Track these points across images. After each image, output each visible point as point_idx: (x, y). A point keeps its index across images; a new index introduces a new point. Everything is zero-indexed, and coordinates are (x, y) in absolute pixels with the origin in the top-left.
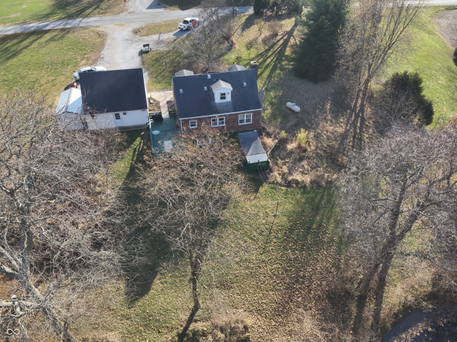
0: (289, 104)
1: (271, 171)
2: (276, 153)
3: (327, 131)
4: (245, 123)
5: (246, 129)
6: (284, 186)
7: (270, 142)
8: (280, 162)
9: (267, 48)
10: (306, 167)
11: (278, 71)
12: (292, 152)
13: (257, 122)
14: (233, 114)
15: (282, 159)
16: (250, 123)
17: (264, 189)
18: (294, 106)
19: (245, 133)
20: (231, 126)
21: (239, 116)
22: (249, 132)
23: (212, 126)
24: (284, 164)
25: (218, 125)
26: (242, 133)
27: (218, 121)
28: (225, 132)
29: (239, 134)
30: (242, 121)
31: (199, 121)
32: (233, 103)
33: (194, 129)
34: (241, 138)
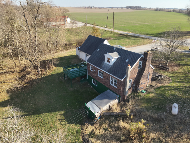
0: (175, 105)
1: (92, 124)
2: (111, 118)
4: (113, 85)
5: (113, 90)
6: (83, 139)
7: (117, 110)
8: (106, 126)
12: (119, 128)
13: (120, 89)
14: (107, 74)
15: (109, 125)
16: (116, 87)
17: (74, 127)
18: (175, 108)
19: (112, 92)
20: (106, 82)
21: (111, 77)
22: (114, 94)
23: (98, 75)
24: (106, 130)
25: (101, 77)
26: (110, 91)
27: (101, 74)
28: (103, 84)
29: (108, 90)
30: (112, 83)
31: (93, 68)
32: (111, 67)
33: (91, 71)
34: (106, 92)
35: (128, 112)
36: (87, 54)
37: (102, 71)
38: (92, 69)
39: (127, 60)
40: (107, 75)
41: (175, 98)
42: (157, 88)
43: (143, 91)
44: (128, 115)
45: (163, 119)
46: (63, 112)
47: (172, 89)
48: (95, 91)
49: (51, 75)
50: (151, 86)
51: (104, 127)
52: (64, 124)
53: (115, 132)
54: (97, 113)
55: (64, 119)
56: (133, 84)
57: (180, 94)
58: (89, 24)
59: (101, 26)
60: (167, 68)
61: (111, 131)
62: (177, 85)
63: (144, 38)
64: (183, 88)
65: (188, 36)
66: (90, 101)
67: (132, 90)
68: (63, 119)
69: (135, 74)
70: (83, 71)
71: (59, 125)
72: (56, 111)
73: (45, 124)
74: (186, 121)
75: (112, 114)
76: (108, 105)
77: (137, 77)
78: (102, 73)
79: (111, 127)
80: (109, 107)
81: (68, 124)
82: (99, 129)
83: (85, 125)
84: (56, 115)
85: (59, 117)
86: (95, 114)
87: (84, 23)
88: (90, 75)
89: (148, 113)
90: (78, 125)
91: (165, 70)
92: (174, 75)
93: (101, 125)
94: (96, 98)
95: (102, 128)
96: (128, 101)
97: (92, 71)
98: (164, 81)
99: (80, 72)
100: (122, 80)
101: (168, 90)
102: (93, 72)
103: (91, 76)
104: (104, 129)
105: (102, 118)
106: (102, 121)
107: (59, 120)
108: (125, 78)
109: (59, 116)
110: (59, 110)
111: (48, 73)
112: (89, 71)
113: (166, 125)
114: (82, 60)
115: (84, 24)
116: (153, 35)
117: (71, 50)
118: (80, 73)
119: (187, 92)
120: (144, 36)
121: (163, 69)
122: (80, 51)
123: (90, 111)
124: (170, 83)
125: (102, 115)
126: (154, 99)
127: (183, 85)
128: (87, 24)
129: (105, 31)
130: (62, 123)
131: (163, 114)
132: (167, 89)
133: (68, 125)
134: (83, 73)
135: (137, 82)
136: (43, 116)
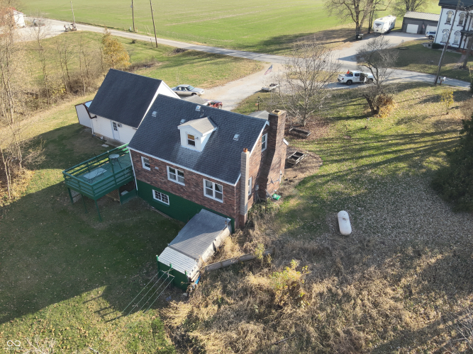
0: (343, 214)
1: (186, 300)
2: (225, 275)
3: (376, 305)
4: (213, 198)
5: (214, 208)
6: (174, 339)
7: (233, 252)
8: (217, 293)
9: (432, 131)
10: (251, 337)
11: (402, 165)
12: (247, 291)
13: (232, 205)
14: (195, 174)
15: (225, 291)
16: (222, 201)
17: (143, 318)
18: (343, 221)
19: (212, 214)
20: (193, 193)
21: (204, 180)
22: (218, 216)
23: (169, 179)
24: (219, 303)
25: (177, 181)
26: (208, 212)
27: (176, 174)
28: (185, 197)
29: (203, 211)
30: (210, 192)
31: (150, 163)
32: (201, 157)
33: (147, 171)
34: (198, 217)
35: (260, 252)
36: (117, 123)
37: (177, 168)
38: (146, 165)
39: (236, 136)
40: (194, 177)
41: (337, 199)
42: (300, 184)
43: (276, 196)
44: (261, 257)
45: (328, 249)
46: (101, 290)
47: (328, 181)
48: (166, 216)
49: (27, 198)
50: (288, 182)
51: (215, 298)
52: (114, 319)
53: (241, 303)
54: (191, 272)
55: (110, 307)
56: (255, 187)
57: (346, 188)
58: (80, 23)
59: (118, 29)
60: (307, 133)
61: (232, 301)
62: (333, 168)
63: (236, 59)
64: (347, 175)
65: (327, 45)
66: (167, 246)
67: (254, 200)
68: (106, 308)
69: (257, 165)
70: (122, 174)
71: (103, 325)
72: (79, 293)
73: (61, 332)
74: (370, 244)
75: (225, 264)
76: (211, 247)
77: (260, 169)
78: (179, 173)
79: (229, 294)
80: (215, 249)
81: (124, 315)
82: (207, 306)
83: (167, 305)
84: (84, 303)
85: (94, 306)
86: (189, 276)
87: (65, 23)
88: (143, 180)
89: (298, 243)
90: (151, 311)
91: (303, 138)
92: (323, 147)
93: (208, 296)
94: (180, 235)
95: (210, 302)
96: (252, 226)
97: (149, 169)
98: (309, 165)
99: (116, 177)
100: (235, 185)
101: (320, 184)
102: (153, 173)
103: (149, 183)
104: (215, 302)
105: (205, 278)
106: (206, 286)
107: (98, 312)
108: (240, 180)
109: (93, 302)
110: (89, 288)
111: (15, 193)
112: (139, 171)
113: (338, 260)
114: (102, 138)
115: (69, 25)
116: (255, 49)
117: (54, 109)
118: (115, 180)
119: (357, 180)
120: (236, 54)
121: (299, 137)
122: (92, 115)
123: (174, 272)
124: (321, 166)
125: (203, 272)
126: (300, 210)
127: (345, 166)
128: (76, 25)
129: (134, 42)
130: (107, 317)
131: (325, 238)
132: (319, 181)
133: (125, 318)
134: (123, 177)
135: (262, 179)
136: (48, 314)
